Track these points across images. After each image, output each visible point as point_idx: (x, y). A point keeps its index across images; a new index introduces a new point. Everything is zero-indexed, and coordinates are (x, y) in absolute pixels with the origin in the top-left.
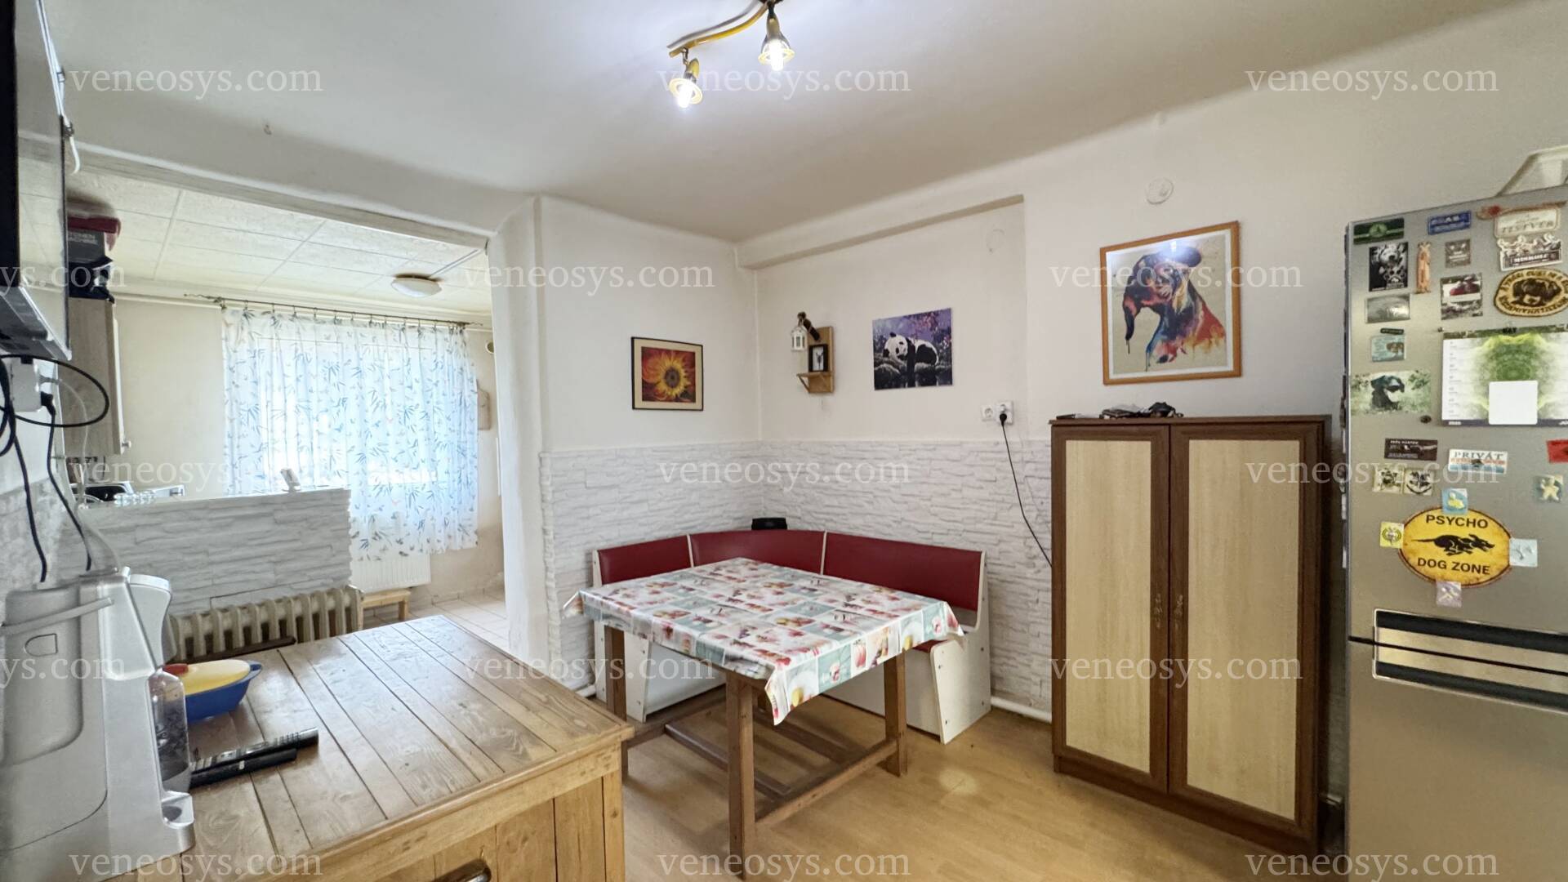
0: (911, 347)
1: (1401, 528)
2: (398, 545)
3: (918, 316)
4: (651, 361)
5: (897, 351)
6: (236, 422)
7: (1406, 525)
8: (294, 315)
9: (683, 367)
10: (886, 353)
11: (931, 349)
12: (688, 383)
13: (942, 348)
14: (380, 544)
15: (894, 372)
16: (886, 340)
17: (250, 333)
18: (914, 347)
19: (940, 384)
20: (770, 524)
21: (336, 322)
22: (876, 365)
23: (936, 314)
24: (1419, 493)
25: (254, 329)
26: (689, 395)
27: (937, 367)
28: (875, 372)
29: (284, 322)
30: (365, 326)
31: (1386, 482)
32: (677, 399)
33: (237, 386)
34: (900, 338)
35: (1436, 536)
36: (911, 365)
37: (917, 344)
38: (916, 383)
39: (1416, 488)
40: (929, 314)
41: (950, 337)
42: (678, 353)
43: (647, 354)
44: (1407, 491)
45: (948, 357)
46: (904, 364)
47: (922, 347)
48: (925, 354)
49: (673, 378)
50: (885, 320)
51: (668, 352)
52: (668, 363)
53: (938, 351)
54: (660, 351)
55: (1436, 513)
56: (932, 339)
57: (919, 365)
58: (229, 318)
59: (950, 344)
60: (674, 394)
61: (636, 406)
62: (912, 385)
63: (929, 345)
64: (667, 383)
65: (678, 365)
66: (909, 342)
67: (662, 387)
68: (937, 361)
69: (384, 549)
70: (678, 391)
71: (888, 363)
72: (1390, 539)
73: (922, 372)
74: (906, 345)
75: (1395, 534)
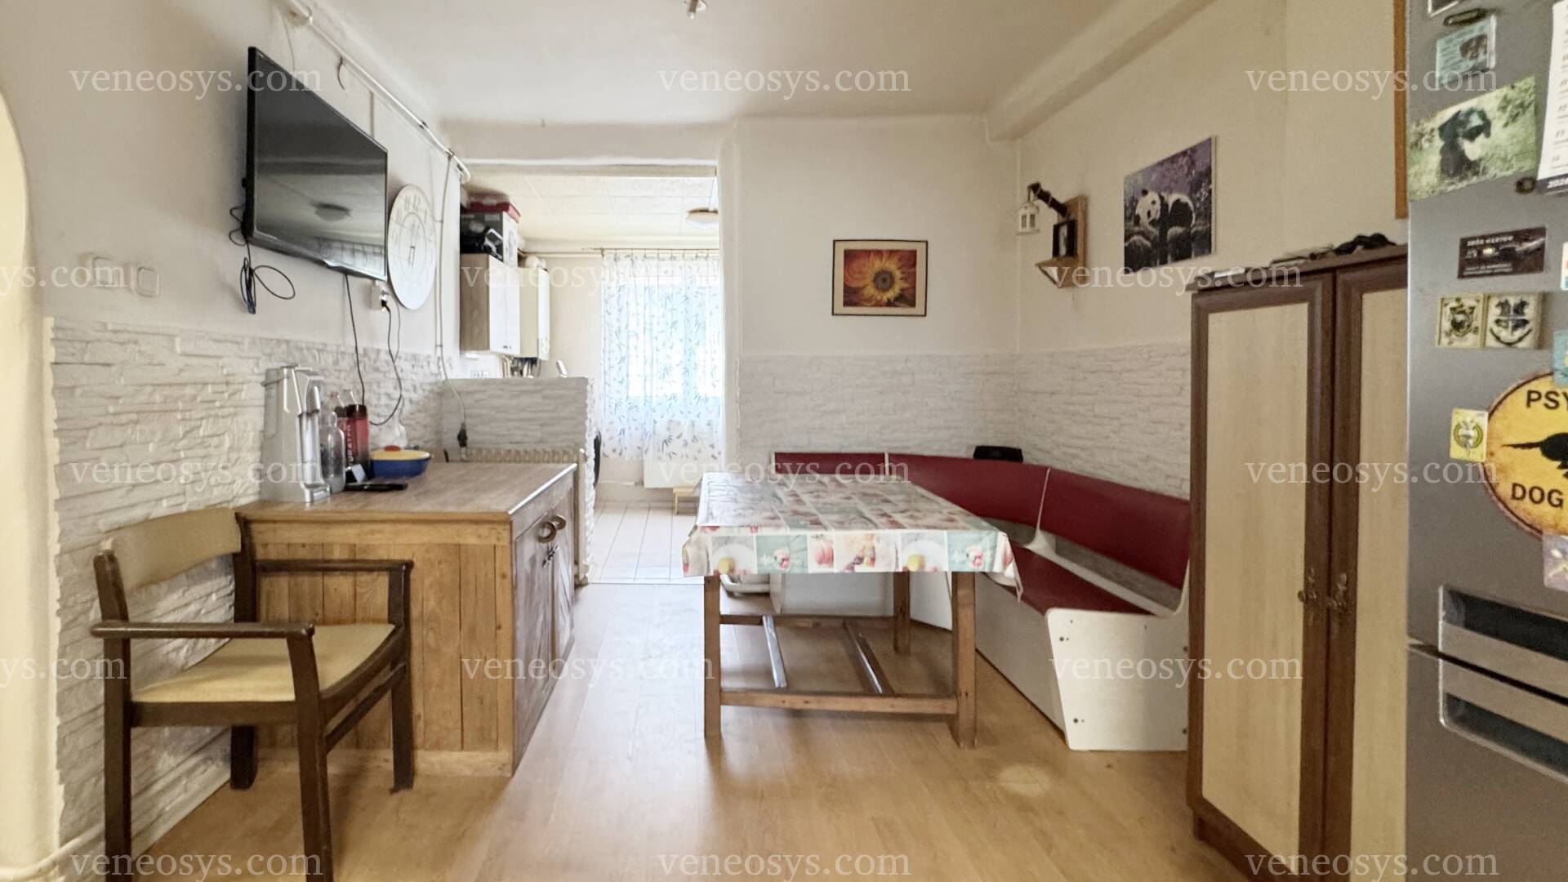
0: (1164, 205)
1: (1483, 420)
2: (711, 449)
3: (1173, 159)
4: (855, 265)
5: (1149, 214)
6: (607, 340)
7: (1491, 415)
8: (645, 256)
9: (899, 268)
10: (1137, 219)
11: (1186, 204)
12: (906, 285)
13: (1199, 199)
14: (698, 445)
15: (1145, 246)
16: (1137, 202)
17: (617, 273)
18: (1167, 205)
19: (1197, 255)
20: (997, 454)
21: (673, 258)
22: (1127, 238)
23: (1193, 150)
24: (1509, 344)
25: (621, 270)
26: (906, 299)
27: (1192, 231)
28: (1125, 248)
29: (638, 262)
30: (692, 259)
31: (1457, 326)
32: (889, 304)
33: (609, 314)
34: (1153, 196)
35: (1542, 436)
36: (1163, 232)
37: (1171, 199)
38: (1169, 257)
39: (1505, 335)
40: (1184, 153)
41: (1210, 182)
42: (891, 252)
43: (850, 256)
44: (1491, 341)
45: (1206, 214)
46: (1155, 231)
47: (1177, 202)
48: (1178, 214)
49: (884, 280)
50: (1135, 175)
51: (879, 253)
52: (878, 265)
53: (1195, 205)
54: (868, 253)
55: (1542, 386)
56: (1188, 189)
57: (1175, 231)
58: (606, 263)
59: (1210, 192)
60: (885, 299)
61: (835, 312)
62: (1164, 262)
63: (1185, 199)
64: (877, 287)
65: (892, 266)
66: (1162, 198)
67: (870, 290)
68: (1193, 222)
69: (699, 451)
70: (891, 294)
71: (1139, 233)
72: (1464, 442)
73: (1177, 239)
74: (1158, 206)
75: (1473, 433)
